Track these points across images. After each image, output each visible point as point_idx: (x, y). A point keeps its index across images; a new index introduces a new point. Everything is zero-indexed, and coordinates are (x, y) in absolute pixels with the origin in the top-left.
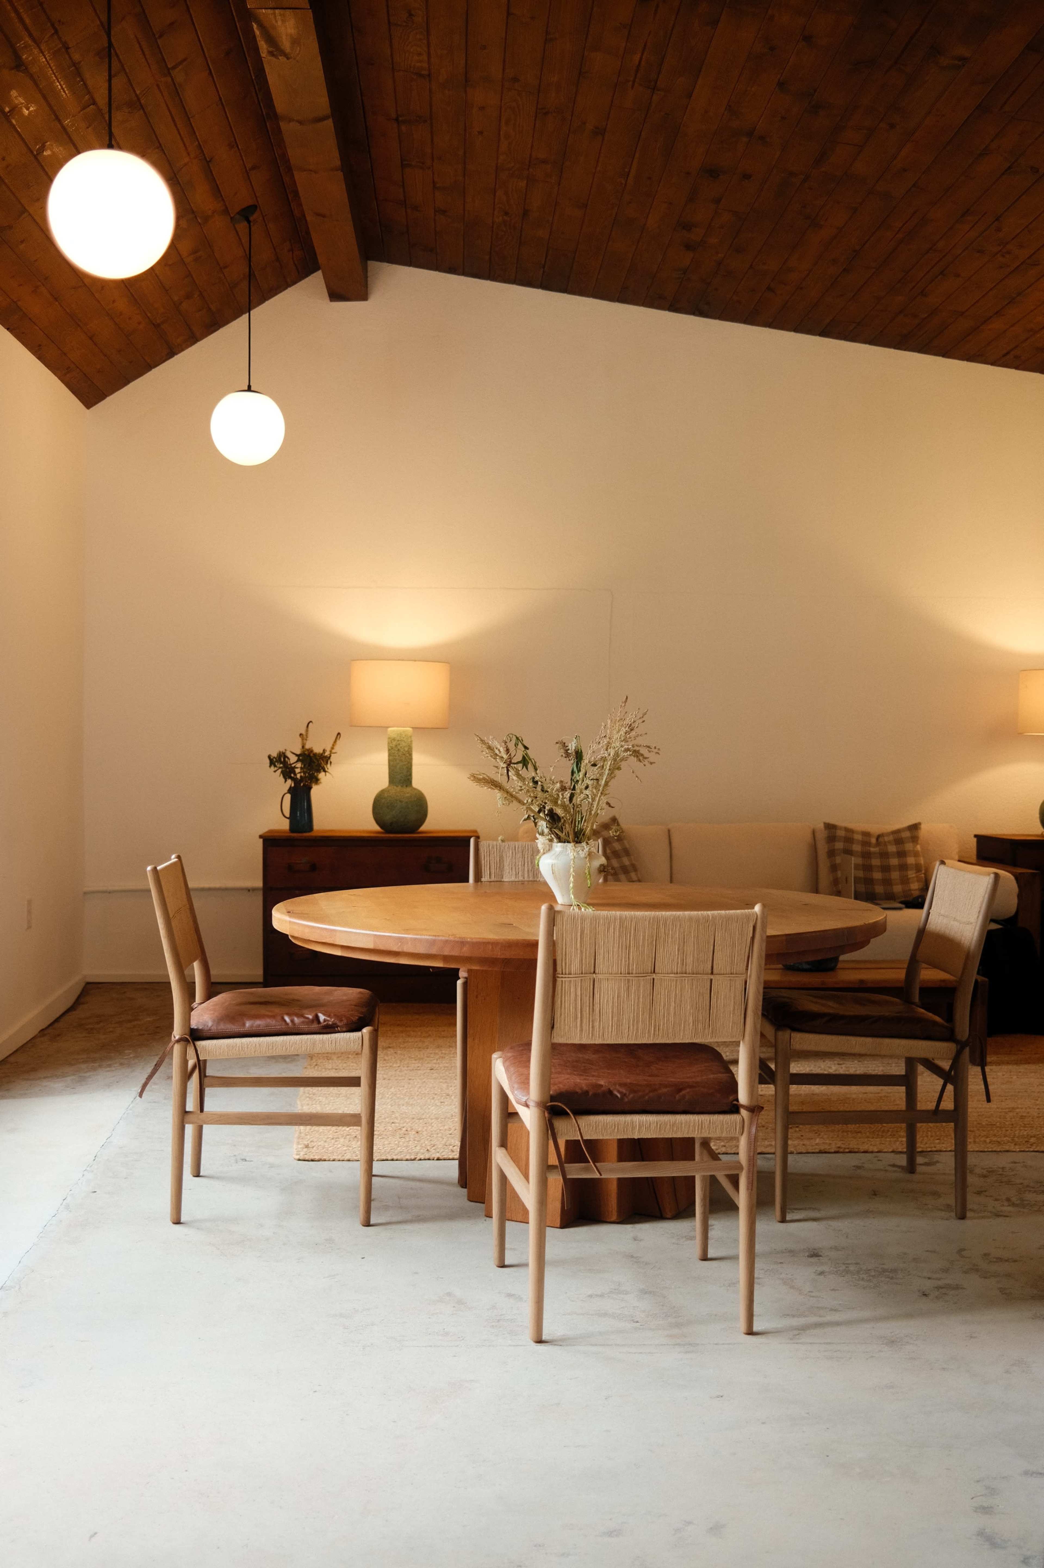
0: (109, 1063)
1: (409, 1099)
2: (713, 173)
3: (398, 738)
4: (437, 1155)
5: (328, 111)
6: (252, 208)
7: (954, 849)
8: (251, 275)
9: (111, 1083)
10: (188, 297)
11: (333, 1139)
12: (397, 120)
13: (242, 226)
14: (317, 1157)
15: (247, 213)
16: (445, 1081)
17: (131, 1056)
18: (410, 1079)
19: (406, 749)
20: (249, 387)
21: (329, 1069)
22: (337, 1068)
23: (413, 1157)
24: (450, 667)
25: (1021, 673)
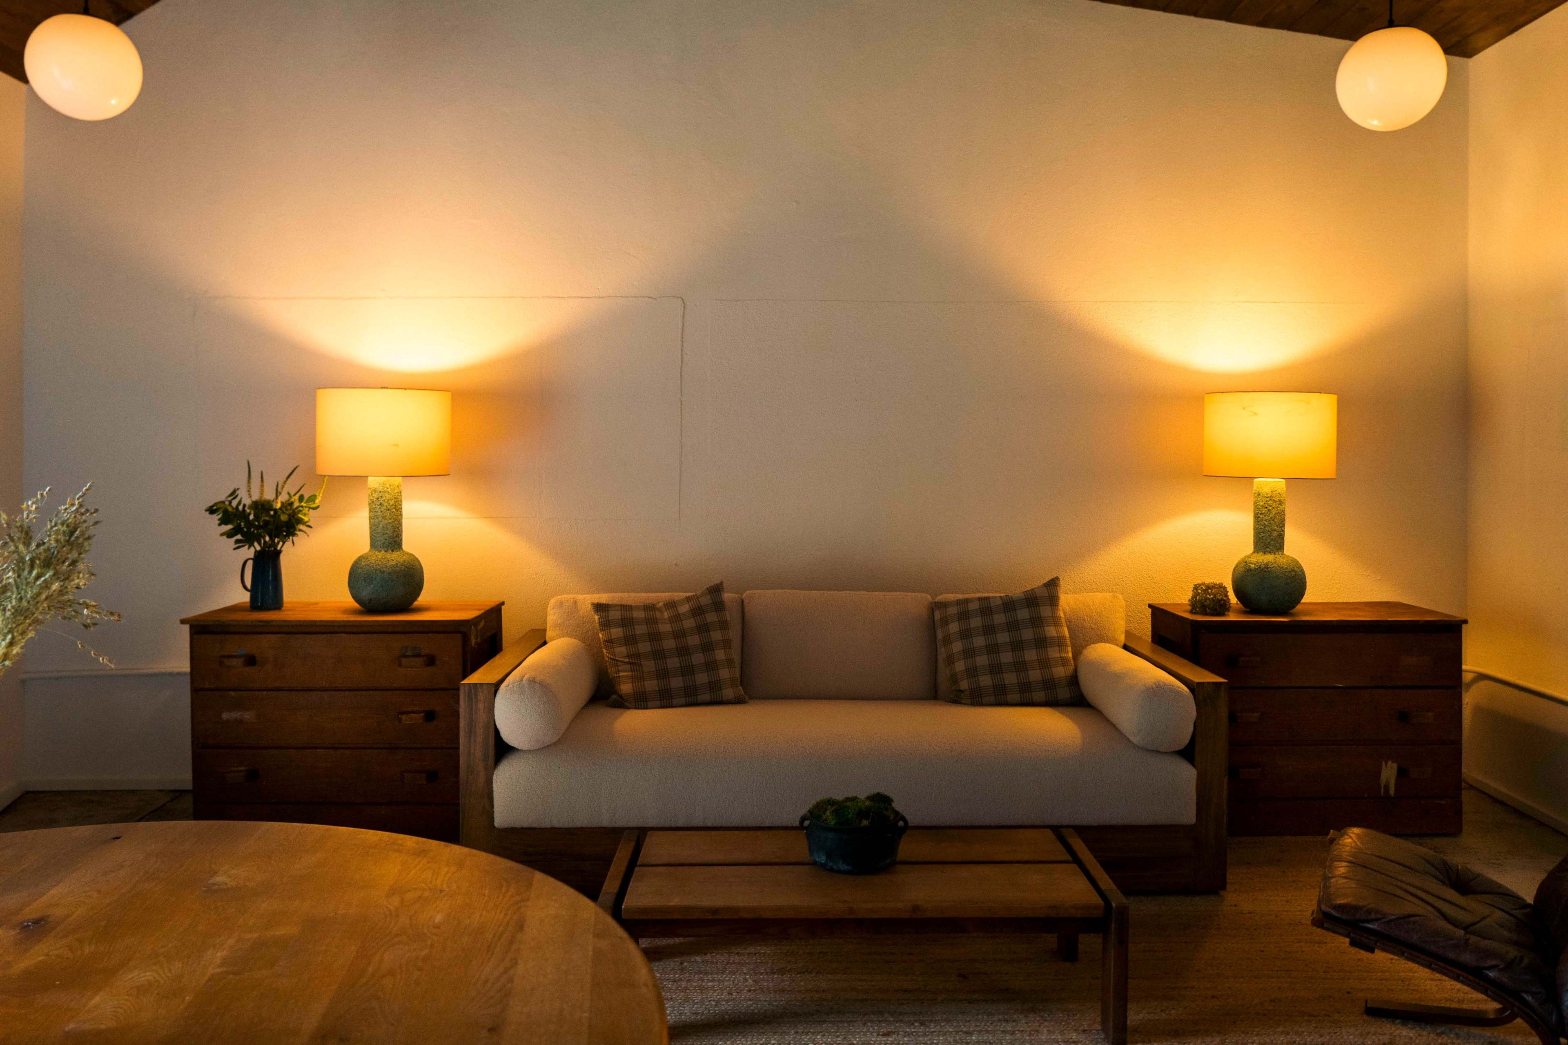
3: (381, 489)
7: (1121, 625)
19: (392, 503)
24: (452, 396)
25: (1206, 396)
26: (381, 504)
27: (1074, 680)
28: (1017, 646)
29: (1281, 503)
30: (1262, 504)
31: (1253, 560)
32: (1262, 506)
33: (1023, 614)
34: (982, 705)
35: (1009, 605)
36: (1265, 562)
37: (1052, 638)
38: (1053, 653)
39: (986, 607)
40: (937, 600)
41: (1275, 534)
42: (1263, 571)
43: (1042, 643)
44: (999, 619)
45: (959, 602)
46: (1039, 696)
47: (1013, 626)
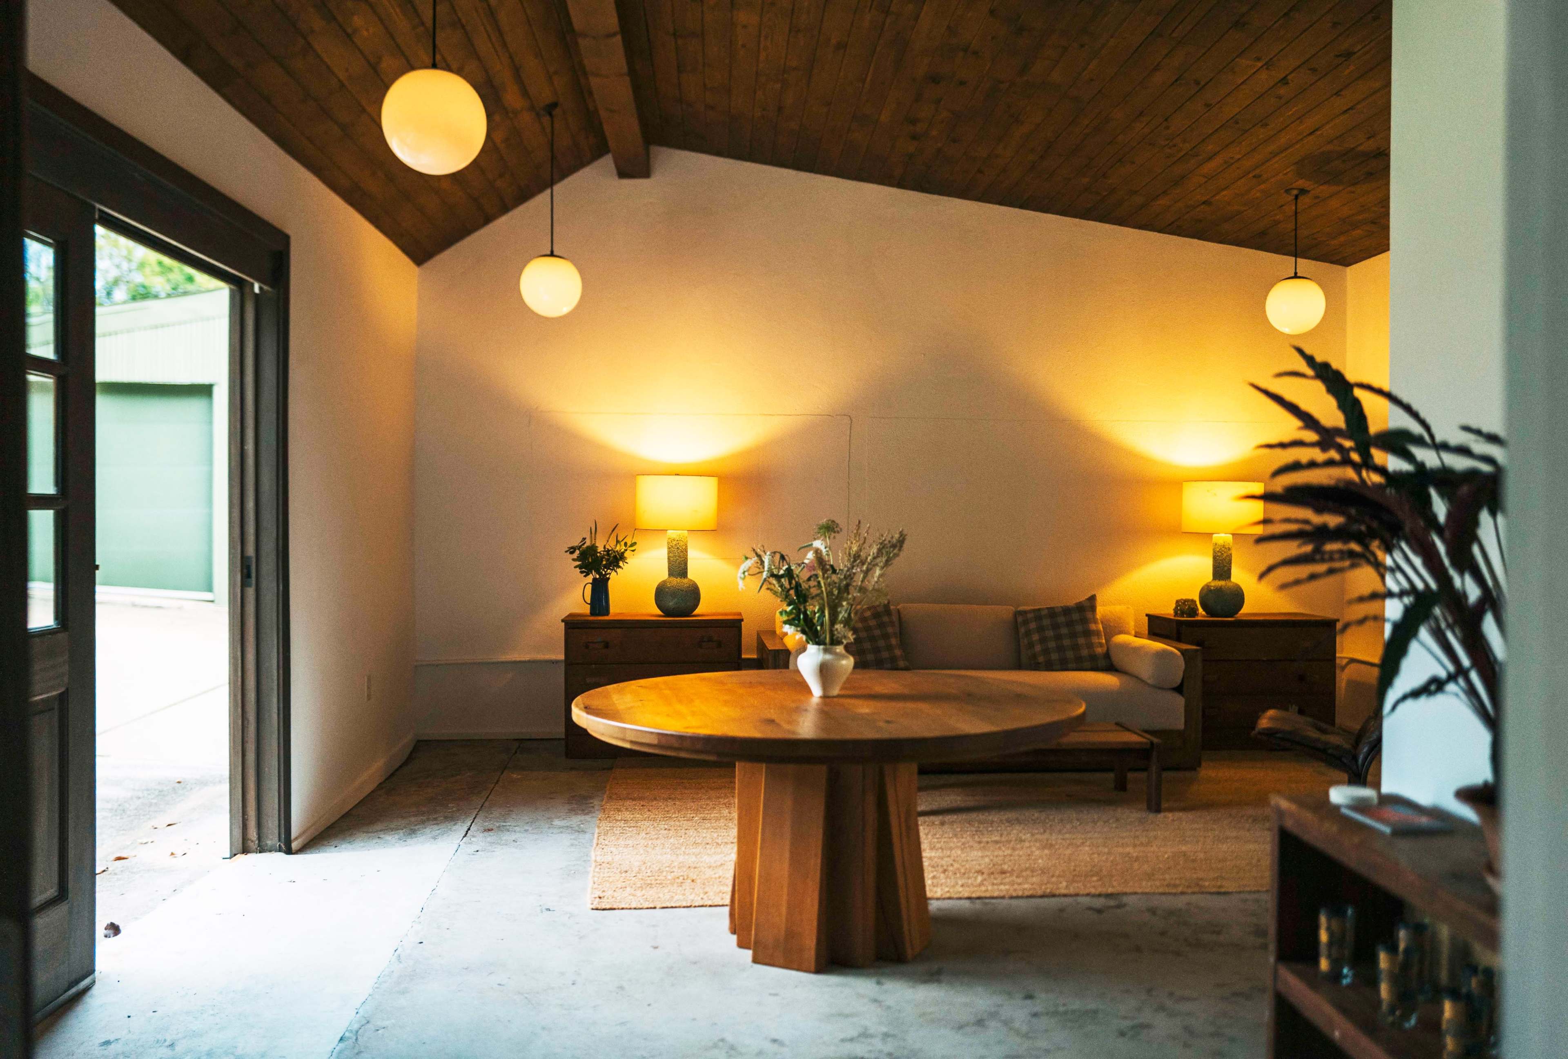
0: (435, 816)
1: (686, 848)
2: (934, 79)
3: (677, 539)
4: (710, 903)
5: (618, 29)
6: (554, 105)
7: (1131, 625)
8: (553, 158)
9: (436, 836)
10: (501, 176)
11: (621, 888)
12: (674, 34)
13: (546, 120)
14: (608, 907)
15: (551, 108)
16: (715, 830)
17: (454, 809)
18: (686, 829)
19: (684, 547)
20: (552, 252)
21: (619, 820)
22: (625, 819)
23: (689, 905)
24: (719, 480)
25: (1184, 483)
26: (678, 548)
27: (1107, 656)
28: (1073, 635)
29: (1229, 549)
30: (1218, 550)
31: (1213, 584)
32: (1218, 552)
33: (1076, 616)
34: (1052, 670)
35: (1067, 611)
36: (1220, 585)
37: (1094, 631)
38: (1095, 640)
39: (1052, 613)
40: (1019, 609)
41: (1226, 568)
42: (1219, 591)
43: (1088, 633)
44: (1061, 619)
45: (1034, 611)
46: (1087, 664)
47: (1070, 624)
